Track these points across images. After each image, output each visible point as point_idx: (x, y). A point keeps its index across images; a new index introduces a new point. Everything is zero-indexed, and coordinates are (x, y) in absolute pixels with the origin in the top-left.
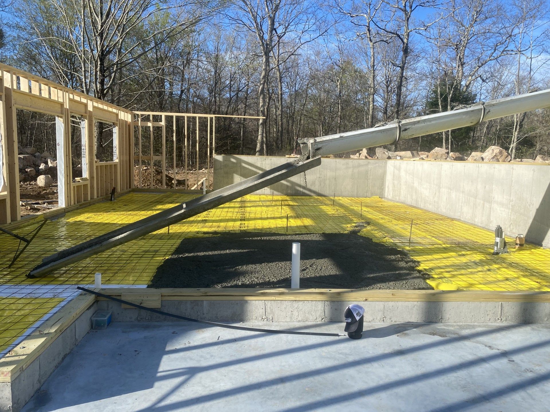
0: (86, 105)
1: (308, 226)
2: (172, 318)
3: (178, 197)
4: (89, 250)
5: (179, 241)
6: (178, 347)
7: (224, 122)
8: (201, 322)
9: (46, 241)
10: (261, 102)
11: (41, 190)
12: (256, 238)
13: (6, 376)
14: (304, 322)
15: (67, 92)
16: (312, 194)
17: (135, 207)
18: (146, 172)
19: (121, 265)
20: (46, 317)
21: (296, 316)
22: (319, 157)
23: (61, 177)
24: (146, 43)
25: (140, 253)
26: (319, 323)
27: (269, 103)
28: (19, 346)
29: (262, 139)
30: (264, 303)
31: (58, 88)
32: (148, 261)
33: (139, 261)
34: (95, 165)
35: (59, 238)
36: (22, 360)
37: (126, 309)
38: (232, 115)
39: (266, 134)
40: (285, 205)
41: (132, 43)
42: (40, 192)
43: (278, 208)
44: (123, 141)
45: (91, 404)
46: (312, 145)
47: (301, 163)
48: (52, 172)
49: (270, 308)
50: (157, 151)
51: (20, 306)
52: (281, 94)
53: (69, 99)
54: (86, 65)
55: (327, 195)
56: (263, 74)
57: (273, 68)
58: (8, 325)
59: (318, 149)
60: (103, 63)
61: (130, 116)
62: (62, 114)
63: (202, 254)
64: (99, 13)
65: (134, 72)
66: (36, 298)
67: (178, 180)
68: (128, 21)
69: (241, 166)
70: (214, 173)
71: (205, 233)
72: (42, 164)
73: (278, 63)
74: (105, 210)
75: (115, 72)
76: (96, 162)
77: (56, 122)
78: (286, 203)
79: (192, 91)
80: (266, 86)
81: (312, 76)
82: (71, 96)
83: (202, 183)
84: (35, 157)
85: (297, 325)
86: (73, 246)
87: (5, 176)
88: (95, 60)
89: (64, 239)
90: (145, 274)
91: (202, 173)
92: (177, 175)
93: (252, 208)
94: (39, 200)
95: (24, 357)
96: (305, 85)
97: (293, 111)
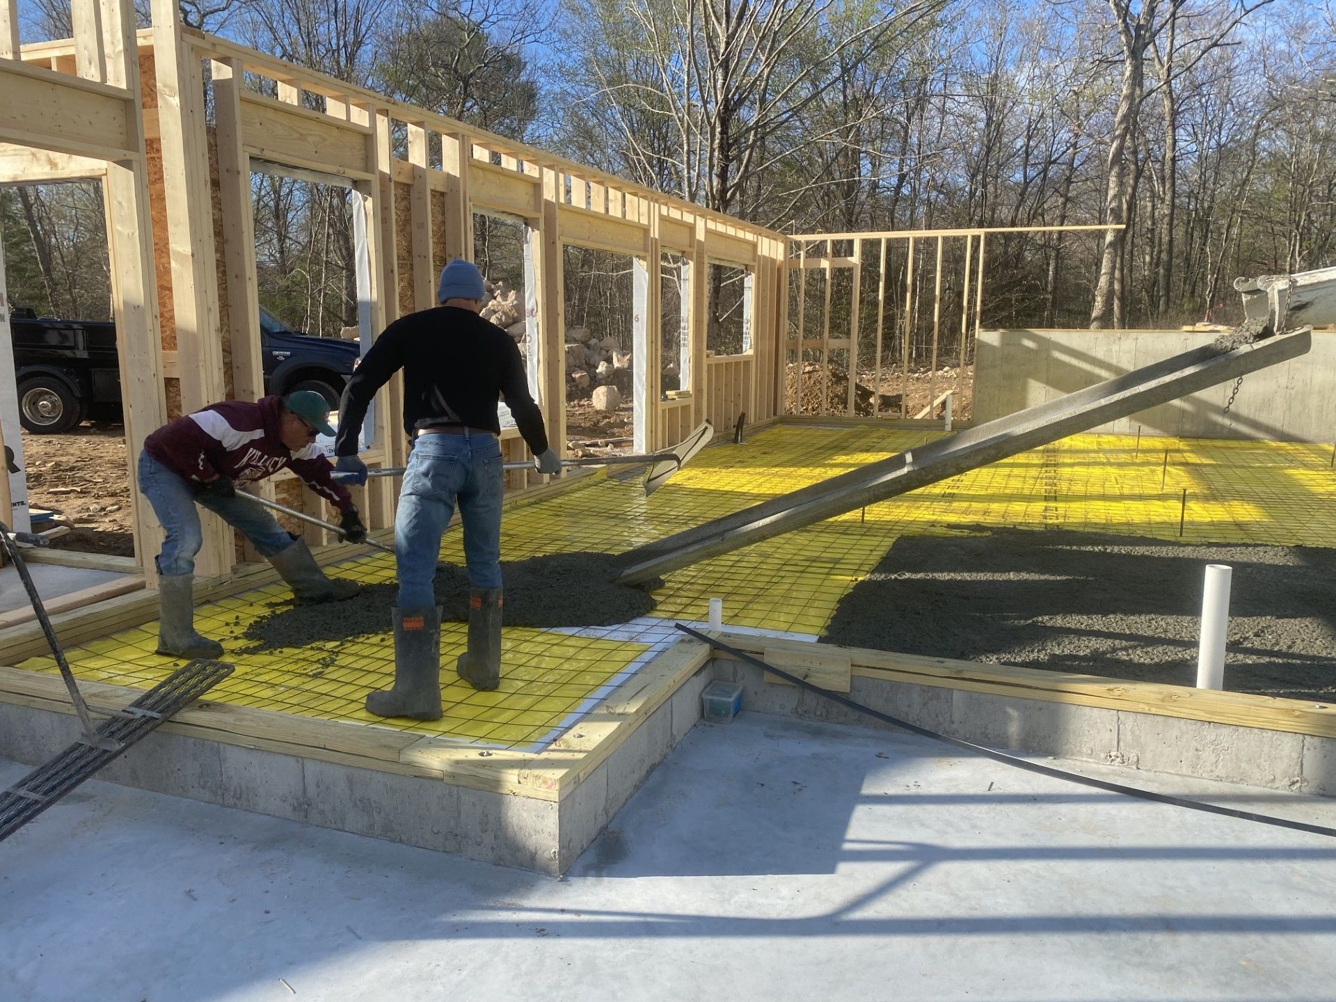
0: (692, 228)
1: (1247, 524)
2: (875, 719)
3: (883, 438)
4: (696, 547)
5: (889, 542)
6: (892, 791)
7: (1006, 245)
8: (945, 740)
9: (612, 522)
10: (1112, 185)
11: (599, 417)
12: (1089, 548)
13: (549, 787)
14: (1233, 782)
15: (656, 201)
16: (1260, 435)
17: (785, 458)
18: (810, 378)
19: (760, 585)
20: (617, 680)
21: (1208, 764)
22: (1305, 329)
23: (640, 388)
24: (822, 67)
25: (800, 563)
26: (1279, 792)
27: (1135, 188)
28: (572, 732)
29: (1111, 284)
30: (1115, 718)
31: (640, 194)
32: (819, 582)
33: (799, 581)
34: (705, 362)
35: (635, 518)
36: (577, 761)
37: (772, 685)
38: (1028, 225)
39: (1122, 270)
40: (1174, 464)
41: (789, 74)
42: (598, 422)
43: (1153, 472)
44: (764, 306)
45: (705, 880)
46: (1280, 297)
47: (1244, 349)
48: (622, 381)
49: (1133, 732)
50: (840, 328)
51: (571, 651)
52: (1174, 160)
53: (661, 217)
54: (691, 137)
55: (1311, 438)
56: (1123, 108)
57: (1152, 91)
58: (549, 687)
59: (1301, 307)
60: (727, 128)
61: (781, 246)
62: (646, 251)
63: (945, 576)
64: (722, 15)
65: (793, 143)
66: (598, 639)
67: (883, 397)
68: (785, 22)
69: (1049, 357)
70: (977, 377)
71: (951, 526)
72: (602, 363)
73: (1168, 76)
74: (724, 462)
75: (752, 147)
76: (708, 356)
77: (634, 270)
78: (1178, 457)
79: (926, 175)
80: (1128, 143)
81: (1275, 99)
82: (664, 211)
83: (944, 404)
84: (589, 347)
85: (1214, 787)
86: (662, 537)
87: (542, 388)
88: (710, 123)
89: (646, 520)
90: (812, 612)
91: (943, 377)
92: (882, 383)
93: (1076, 468)
94: (596, 437)
95: (581, 756)
96: (1251, 127)
97: (1206, 205)
